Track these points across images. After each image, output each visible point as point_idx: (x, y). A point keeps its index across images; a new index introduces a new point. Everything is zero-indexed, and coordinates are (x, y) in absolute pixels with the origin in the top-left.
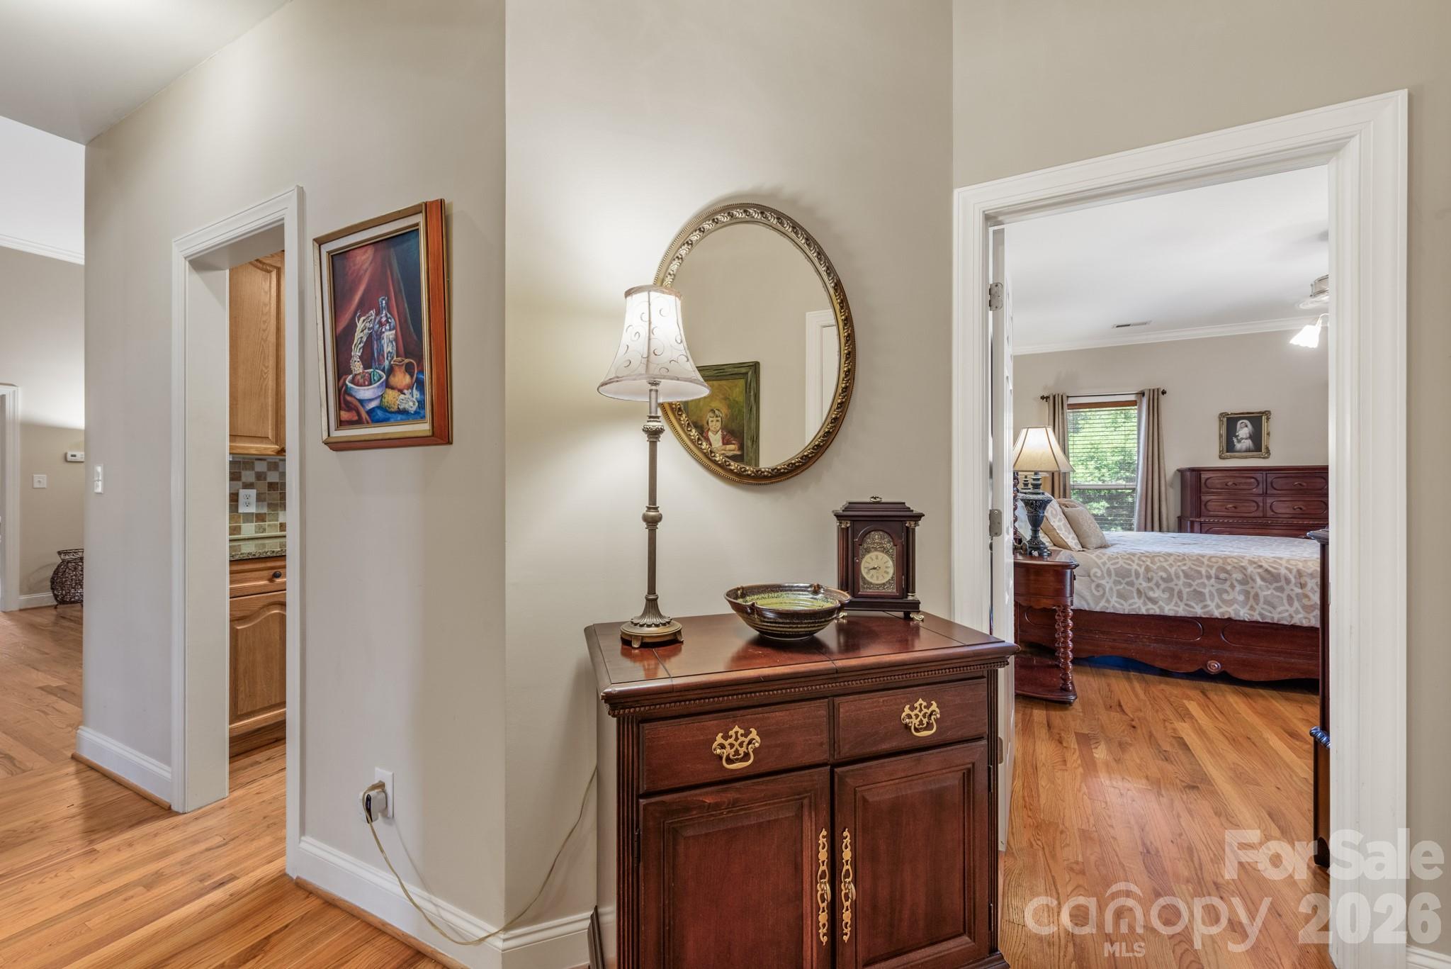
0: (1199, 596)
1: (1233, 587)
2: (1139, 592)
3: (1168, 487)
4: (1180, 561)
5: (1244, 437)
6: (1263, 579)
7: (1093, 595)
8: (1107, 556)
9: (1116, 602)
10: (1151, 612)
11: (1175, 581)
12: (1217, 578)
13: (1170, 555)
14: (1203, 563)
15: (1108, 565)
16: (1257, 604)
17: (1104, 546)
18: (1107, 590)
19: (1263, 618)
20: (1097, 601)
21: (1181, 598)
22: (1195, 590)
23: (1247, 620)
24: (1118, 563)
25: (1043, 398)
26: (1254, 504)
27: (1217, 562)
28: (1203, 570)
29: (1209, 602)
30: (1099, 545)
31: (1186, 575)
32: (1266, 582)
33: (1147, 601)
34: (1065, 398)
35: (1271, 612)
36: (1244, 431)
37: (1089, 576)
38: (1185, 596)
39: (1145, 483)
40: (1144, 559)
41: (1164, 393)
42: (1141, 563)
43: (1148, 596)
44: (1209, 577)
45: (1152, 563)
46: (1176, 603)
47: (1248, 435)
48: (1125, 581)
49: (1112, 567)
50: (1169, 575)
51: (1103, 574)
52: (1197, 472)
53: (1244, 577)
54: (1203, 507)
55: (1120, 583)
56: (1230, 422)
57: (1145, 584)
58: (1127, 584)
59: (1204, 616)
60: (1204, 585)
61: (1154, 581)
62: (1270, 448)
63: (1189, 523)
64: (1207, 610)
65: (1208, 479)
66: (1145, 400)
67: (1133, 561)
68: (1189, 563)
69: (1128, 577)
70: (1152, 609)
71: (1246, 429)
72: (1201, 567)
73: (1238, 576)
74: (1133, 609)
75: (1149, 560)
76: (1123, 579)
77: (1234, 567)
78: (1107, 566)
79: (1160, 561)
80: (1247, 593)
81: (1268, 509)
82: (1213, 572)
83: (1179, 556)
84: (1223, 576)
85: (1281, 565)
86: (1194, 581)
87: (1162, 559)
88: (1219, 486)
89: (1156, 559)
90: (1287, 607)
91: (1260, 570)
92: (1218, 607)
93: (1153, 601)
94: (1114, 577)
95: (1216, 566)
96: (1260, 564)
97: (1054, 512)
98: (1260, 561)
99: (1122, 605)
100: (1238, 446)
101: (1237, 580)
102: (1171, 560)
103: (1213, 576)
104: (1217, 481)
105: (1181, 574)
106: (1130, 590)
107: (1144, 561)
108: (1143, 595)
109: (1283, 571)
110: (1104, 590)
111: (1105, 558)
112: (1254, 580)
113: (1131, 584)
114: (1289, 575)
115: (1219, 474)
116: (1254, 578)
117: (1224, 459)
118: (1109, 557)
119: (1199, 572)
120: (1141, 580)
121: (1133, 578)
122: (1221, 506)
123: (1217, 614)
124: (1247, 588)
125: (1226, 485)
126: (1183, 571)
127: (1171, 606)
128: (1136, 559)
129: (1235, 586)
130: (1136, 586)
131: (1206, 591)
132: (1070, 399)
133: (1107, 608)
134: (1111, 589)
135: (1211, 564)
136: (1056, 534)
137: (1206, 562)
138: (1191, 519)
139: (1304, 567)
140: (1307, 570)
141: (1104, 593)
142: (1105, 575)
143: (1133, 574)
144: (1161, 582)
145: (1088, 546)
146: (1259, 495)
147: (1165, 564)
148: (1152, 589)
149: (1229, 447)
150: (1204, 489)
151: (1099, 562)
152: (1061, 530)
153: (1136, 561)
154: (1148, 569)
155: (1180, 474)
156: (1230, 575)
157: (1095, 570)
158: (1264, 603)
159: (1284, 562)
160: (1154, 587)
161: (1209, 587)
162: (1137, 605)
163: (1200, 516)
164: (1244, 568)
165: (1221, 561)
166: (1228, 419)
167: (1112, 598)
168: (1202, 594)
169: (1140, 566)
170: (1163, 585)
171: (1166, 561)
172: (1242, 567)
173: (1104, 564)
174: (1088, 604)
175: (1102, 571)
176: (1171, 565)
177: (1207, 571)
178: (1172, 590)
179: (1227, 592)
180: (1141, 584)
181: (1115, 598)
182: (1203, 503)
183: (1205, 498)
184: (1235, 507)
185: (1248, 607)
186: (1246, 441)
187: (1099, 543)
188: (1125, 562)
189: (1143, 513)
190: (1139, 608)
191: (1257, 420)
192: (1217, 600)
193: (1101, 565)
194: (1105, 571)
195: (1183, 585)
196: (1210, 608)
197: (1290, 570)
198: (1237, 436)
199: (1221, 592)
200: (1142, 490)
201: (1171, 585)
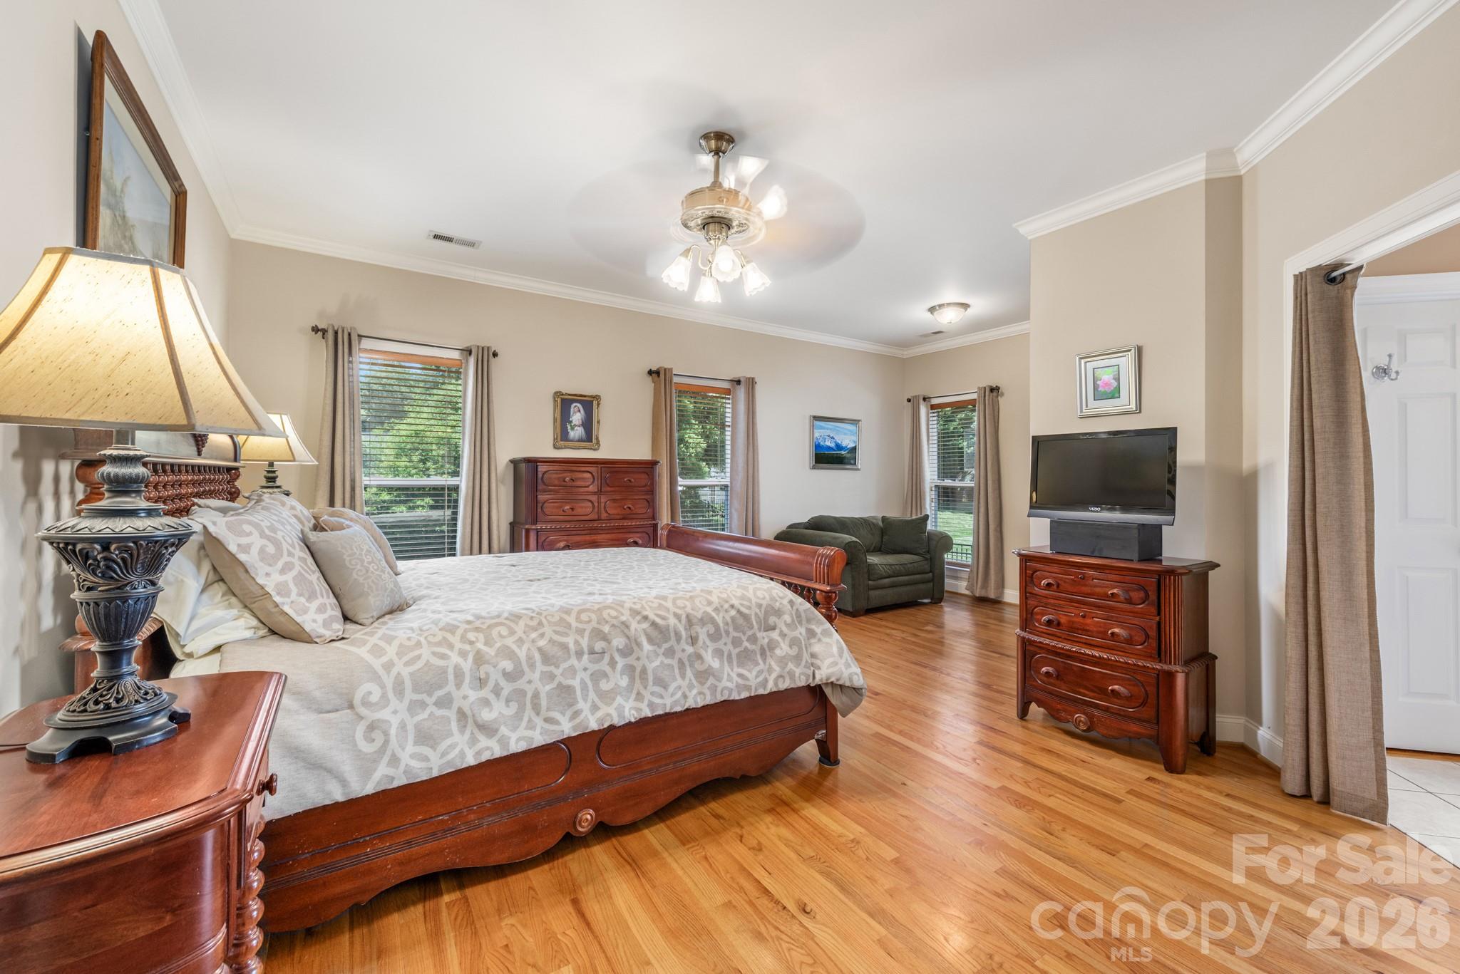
0: (565, 694)
1: (613, 663)
2: (462, 714)
3: (499, 484)
4: (534, 629)
5: (577, 423)
6: (650, 640)
7: (359, 755)
8: (396, 643)
9: (413, 756)
10: (485, 757)
11: (528, 675)
12: (592, 652)
13: (516, 617)
14: (569, 626)
15: (399, 667)
16: (645, 688)
17: (398, 609)
18: (393, 732)
19: (652, 710)
20: (366, 765)
21: (536, 709)
22: (560, 685)
23: (633, 720)
24: (419, 657)
25: (316, 330)
26: (590, 504)
27: (589, 622)
28: (570, 641)
29: (581, 705)
30: (386, 609)
31: (547, 659)
32: (654, 645)
33: (476, 731)
34: (354, 338)
35: (662, 697)
36: (577, 417)
37: (351, 706)
38: (544, 703)
39: (472, 478)
40: (471, 636)
41: (495, 355)
42: (467, 647)
43: (479, 720)
44: (579, 654)
45: (486, 644)
46: (530, 721)
47: (581, 422)
48: (434, 699)
49: (406, 672)
50: (517, 663)
51: (384, 696)
52: (532, 462)
53: (627, 641)
54: (539, 510)
55: (423, 705)
56: (564, 403)
57: (473, 695)
58: (438, 704)
59: (574, 734)
60: (572, 671)
61: (491, 684)
62: (600, 439)
63: (524, 531)
64: (577, 721)
65: (545, 472)
66: (472, 360)
67: (451, 646)
68: (548, 630)
69: (440, 687)
70: (488, 748)
71: (578, 414)
72: (566, 635)
73: (618, 642)
74: (448, 762)
75: (481, 636)
76: (430, 695)
77: (613, 626)
78: (394, 671)
79: (502, 636)
80: (630, 669)
81: (602, 509)
82: (584, 642)
83: (532, 618)
84: (599, 646)
85: (668, 610)
86: (557, 667)
87: (504, 631)
88: (556, 482)
89: (495, 632)
90: (679, 681)
91: (645, 625)
92: (595, 708)
93: (487, 729)
94: (409, 695)
95: (589, 628)
96: (645, 613)
97: (271, 549)
98: (643, 607)
99: (426, 759)
100: (572, 434)
101: (618, 650)
102: (520, 628)
103: (586, 650)
104: (555, 476)
105: (537, 656)
106: (443, 717)
107: (471, 643)
108: (470, 721)
109: (672, 621)
110: (386, 734)
111: (391, 651)
112: (639, 645)
113: (445, 702)
114: (678, 624)
115: (556, 467)
116: (639, 640)
117: (559, 448)
118: (401, 645)
119: (564, 647)
120: (466, 689)
121: (451, 687)
122: (557, 507)
123: (594, 725)
124: (631, 660)
125: (564, 481)
126: (540, 649)
127: (522, 731)
128: (455, 640)
129: (617, 663)
130: (455, 706)
131: (576, 683)
132: (364, 340)
133: (393, 778)
134: (403, 726)
135: (580, 626)
136: (270, 606)
137: (574, 624)
138: (527, 527)
139: (692, 610)
140: (695, 614)
141: (386, 742)
142: (390, 694)
143: (451, 677)
144: (503, 683)
145: (361, 617)
146: (595, 493)
147: (510, 642)
148: (486, 702)
149: (562, 436)
150: (541, 487)
151: (377, 663)
152: (287, 594)
153: (458, 645)
154: (479, 659)
155: (512, 465)
156: (609, 642)
157: (368, 687)
158: (654, 684)
159: (669, 604)
160: (492, 697)
161: (579, 673)
162: (457, 751)
163: (535, 522)
164: (625, 625)
165: (594, 617)
166: (562, 400)
167: (403, 749)
168: (569, 690)
169: (463, 654)
170: (507, 688)
171: (512, 632)
172: (623, 623)
173: (388, 666)
174: (344, 783)
175: (383, 687)
176: (520, 641)
177: (576, 642)
178: (522, 693)
179: (605, 675)
180: (465, 697)
181: (410, 748)
182: (540, 505)
183: (541, 497)
184: (572, 509)
185: (633, 696)
186: (578, 428)
187: (386, 603)
188: (434, 654)
189: (469, 520)
190: (462, 755)
191: (589, 403)
192: (592, 695)
193: (381, 672)
194: (389, 686)
195: (541, 679)
196: (582, 717)
197: (677, 616)
198: (571, 422)
199: (597, 676)
200: (467, 488)
201: (521, 684)
